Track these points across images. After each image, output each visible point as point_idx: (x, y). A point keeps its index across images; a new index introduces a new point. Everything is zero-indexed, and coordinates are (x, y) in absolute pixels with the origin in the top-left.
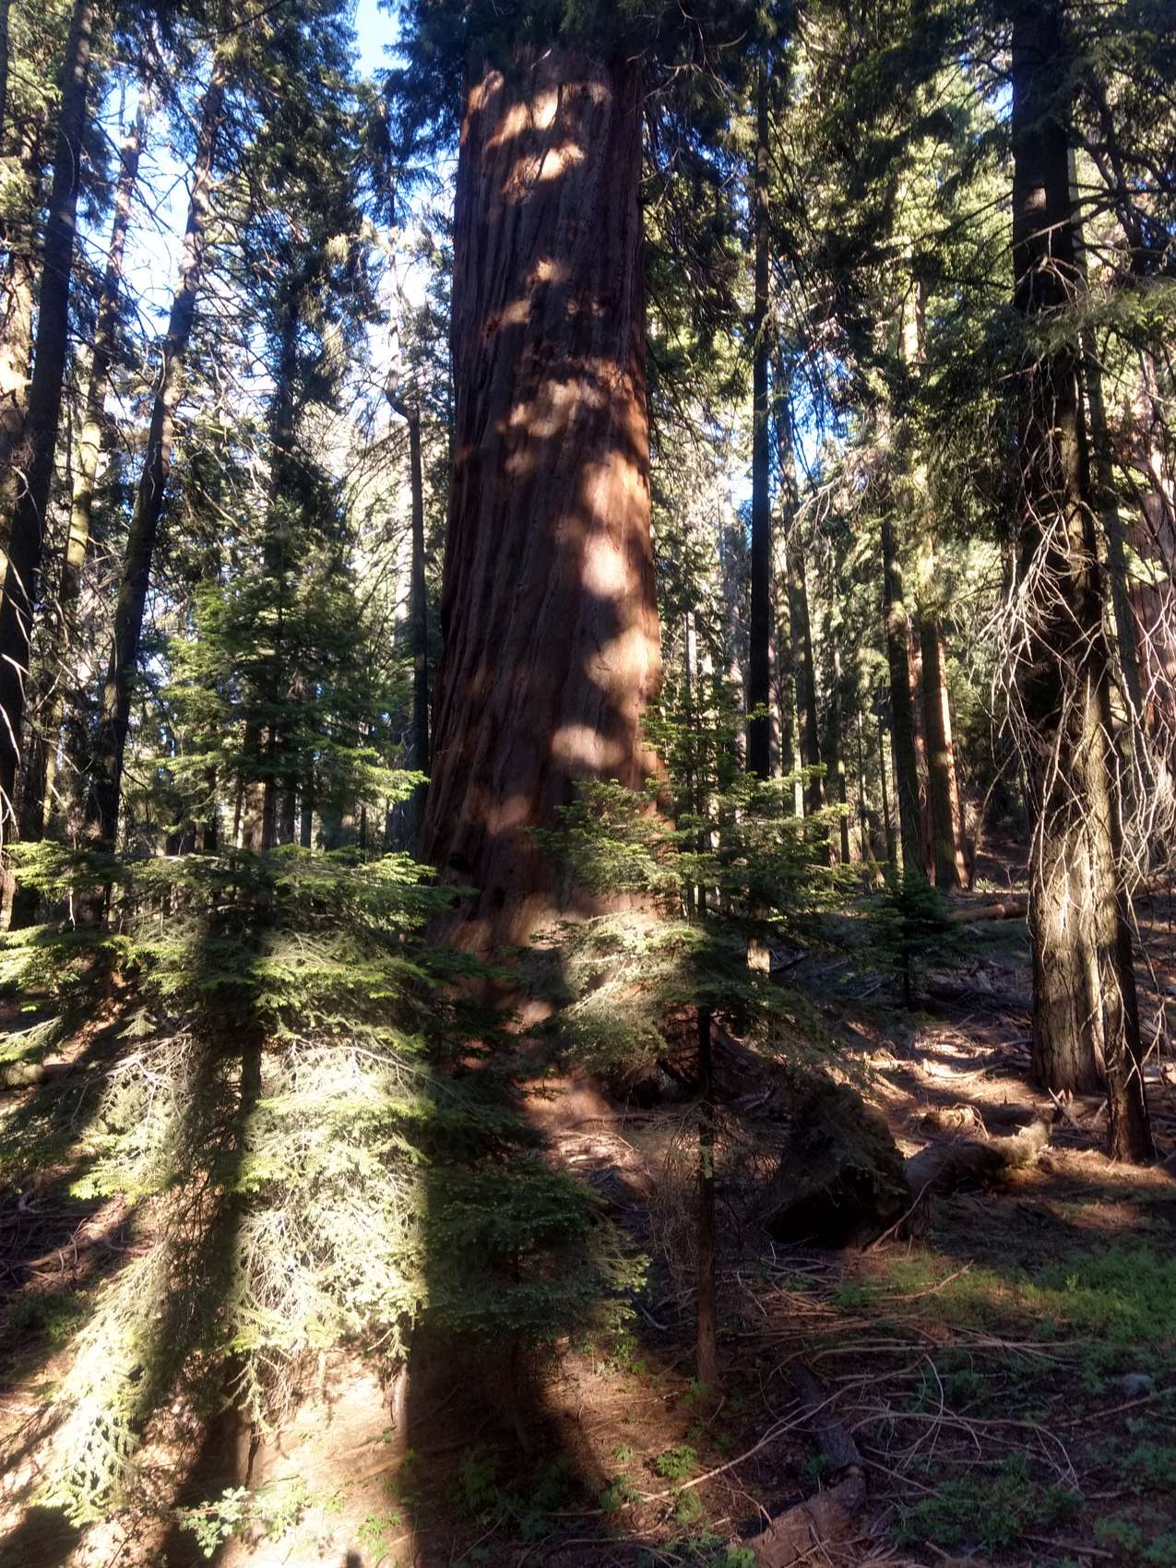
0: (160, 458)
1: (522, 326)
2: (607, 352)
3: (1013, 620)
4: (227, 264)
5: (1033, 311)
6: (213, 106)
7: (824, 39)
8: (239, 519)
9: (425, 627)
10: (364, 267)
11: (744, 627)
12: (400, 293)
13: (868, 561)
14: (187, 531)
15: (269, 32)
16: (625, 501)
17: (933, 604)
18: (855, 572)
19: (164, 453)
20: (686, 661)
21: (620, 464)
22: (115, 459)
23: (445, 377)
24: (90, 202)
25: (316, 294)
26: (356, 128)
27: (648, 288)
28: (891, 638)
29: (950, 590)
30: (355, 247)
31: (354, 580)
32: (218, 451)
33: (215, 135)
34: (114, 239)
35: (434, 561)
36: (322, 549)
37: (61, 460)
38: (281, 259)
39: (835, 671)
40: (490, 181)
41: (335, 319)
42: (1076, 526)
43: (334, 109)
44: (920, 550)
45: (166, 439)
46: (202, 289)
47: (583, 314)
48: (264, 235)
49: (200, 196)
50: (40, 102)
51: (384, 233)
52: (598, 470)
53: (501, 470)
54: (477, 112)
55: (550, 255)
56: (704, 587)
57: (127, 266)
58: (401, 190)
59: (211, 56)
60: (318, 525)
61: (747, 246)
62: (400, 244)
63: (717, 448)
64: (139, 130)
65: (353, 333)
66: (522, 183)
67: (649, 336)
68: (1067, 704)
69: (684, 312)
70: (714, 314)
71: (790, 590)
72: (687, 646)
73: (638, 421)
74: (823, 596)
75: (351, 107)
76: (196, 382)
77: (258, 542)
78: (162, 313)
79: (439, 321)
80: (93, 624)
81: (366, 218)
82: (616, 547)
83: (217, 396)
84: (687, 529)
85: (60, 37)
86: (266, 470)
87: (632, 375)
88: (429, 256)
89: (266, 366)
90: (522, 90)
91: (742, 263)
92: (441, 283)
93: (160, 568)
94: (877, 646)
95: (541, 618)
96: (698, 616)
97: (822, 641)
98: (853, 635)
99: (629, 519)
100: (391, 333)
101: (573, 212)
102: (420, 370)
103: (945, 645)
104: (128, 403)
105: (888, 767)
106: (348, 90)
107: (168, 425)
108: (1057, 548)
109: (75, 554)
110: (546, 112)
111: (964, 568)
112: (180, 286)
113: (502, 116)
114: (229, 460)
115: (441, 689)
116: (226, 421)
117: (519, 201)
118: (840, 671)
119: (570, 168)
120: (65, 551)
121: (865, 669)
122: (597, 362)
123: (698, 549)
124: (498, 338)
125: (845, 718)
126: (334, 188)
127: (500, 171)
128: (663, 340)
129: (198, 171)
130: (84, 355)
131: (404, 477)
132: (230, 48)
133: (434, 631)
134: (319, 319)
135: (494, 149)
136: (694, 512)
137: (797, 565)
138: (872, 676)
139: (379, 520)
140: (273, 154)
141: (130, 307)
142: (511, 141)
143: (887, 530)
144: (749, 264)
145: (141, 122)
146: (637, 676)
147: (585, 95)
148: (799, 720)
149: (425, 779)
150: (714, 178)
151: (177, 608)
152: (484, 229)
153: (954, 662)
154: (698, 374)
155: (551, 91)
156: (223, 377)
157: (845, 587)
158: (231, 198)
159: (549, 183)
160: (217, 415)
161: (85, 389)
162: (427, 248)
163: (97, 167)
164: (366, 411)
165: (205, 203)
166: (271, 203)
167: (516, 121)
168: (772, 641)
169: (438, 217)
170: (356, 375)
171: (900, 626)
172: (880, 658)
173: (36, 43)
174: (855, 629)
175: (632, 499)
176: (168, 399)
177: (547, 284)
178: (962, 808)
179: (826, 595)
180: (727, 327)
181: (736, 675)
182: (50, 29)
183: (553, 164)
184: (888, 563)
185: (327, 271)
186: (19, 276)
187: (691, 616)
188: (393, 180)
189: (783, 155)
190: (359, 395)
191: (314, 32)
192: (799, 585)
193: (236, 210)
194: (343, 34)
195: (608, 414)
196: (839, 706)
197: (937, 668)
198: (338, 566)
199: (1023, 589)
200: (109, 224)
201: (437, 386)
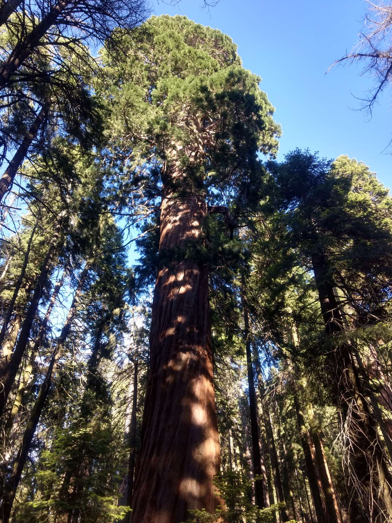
0: (50, 376)
1: (172, 335)
2: (199, 343)
3: (344, 437)
4: (82, 316)
5: (332, 333)
6: (85, 275)
7: (259, 259)
8: (74, 397)
9: (135, 436)
10: (124, 316)
11: (250, 434)
12: (135, 324)
13: (291, 410)
14: (56, 401)
15: (103, 257)
16: (206, 391)
17: (315, 427)
18: (287, 414)
19: (52, 375)
20: (230, 449)
21: (204, 379)
22: (35, 377)
23: (147, 348)
24: (43, 300)
25: (108, 325)
26: (125, 279)
27: (211, 322)
28: (302, 439)
29: (321, 422)
30: (122, 311)
31: (111, 419)
32: (70, 373)
33: (84, 282)
34: (48, 310)
35: (140, 411)
36: (101, 407)
37: (17, 378)
38: (98, 314)
39: (284, 452)
40: (164, 295)
41: (113, 332)
42: (360, 402)
43: (119, 275)
44: (308, 407)
45: (54, 370)
46: (73, 323)
47: (192, 332)
48: (94, 308)
49: (77, 298)
50: (34, 274)
51: (131, 307)
52: (196, 382)
53: (164, 382)
54: (161, 277)
55: (181, 314)
56: (234, 420)
57: (51, 318)
58: (137, 296)
59: (86, 262)
60: (101, 399)
61: (241, 311)
62: (136, 310)
63: (236, 372)
64: (62, 281)
65: (119, 337)
66: (173, 295)
67: (212, 336)
68: (371, 472)
69: (223, 329)
70: (232, 330)
71: (265, 420)
72: (230, 443)
73: (209, 365)
74: (276, 423)
75: (125, 274)
76: (66, 351)
77: (79, 405)
78: (59, 330)
79: (147, 332)
80: (15, 436)
81: (126, 303)
82: (203, 408)
83: (73, 356)
84: (228, 399)
85: (43, 257)
86: (85, 379)
87: (207, 350)
88: (144, 314)
89: (90, 346)
90: (174, 271)
91: (240, 315)
92: (148, 320)
93: (43, 416)
94: (298, 442)
95: (176, 435)
96: (233, 430)
97: (278, 440)
98: (289, 438)
99: (207, 397)
100: (131, 336)
101: (188, 302)
102: (139, 347)
103: (323, 441)
104: (43, 358)
105: (309, 494)
106: (124, 270)
107: (55, 365)
108: (355, 411)
109: (15, 410)
110: (181, 277)
111: (324, 413)
112: (66, 323)
113: (168, 278)
114: (74, 377)
115: (139, 462)
116: (74, 364)
117: (172, 299)
118: (286, 452)
119: (188, 291)
120: (11, 409)
121: (295, 451)
122: (196, 346)
123: (231, 406)
124: (165, 339)
125: (290, 471)
126: (117, 296)
127: (167, 291)
128: (217, 337)
129: (77, 291)
130: (32, 344)
131: (131, 382)
132: (91, 261)
133: (138, 437)
134: (108, 332)
135: (165, 286)
136: (230, 392)
137: (266, 412)
138: (298, 454)
139: (122, 396)
140: (100, 287)
141: (49, 329)
142: (170, 284)
143: (296, 399)
144: (242, 315)
145: (62, 279)
146: (212, 457)
147: (192, 273)
148: (273, 472)
149: (131, 510)
150: (230, 292)
151: (47, 430)
152: (161, 307)
153: (327, 448)
154: (228, 348)
155: (182, 272)
156: (75, 350)
157: (284, 420)
158: (86, 298)
159: (181, 294)
160: (72, 362)
161: (30, 354)
162: (144, 311)
163: (47, 290)
164: (121, 361)
165: (78, 300)
166: (97, 299)
167: (172, 279)
168: (260, 440)
169: (148, 303)
170: (118, 350)
171: (305, 435)
172: (300, 447)
173: (36, 259)
174: (289, 435)
175: (208, 391)
176: (56, 357)
177: (180, 323)
178: (340, 512)
179: (277, 422)
180: (237, 333)
181: (248, 454)
182: (40, 256)
183: (182, 290)
184: (298, 411)
185: (112, 318)
186: (17, 321)
187: (230, 431)
188: (135, 293)
189: (250, 287)
190: (119, 356)
191: (116, 256)
192: (267, 419)
193: (87, 301)
194: (124, 257)
195: (200, 363)
196: (287, 466)
197: (321, 451)
198: (106, 413)
199: (346, 425)
200: (48, 306)
201: (145, 352)
